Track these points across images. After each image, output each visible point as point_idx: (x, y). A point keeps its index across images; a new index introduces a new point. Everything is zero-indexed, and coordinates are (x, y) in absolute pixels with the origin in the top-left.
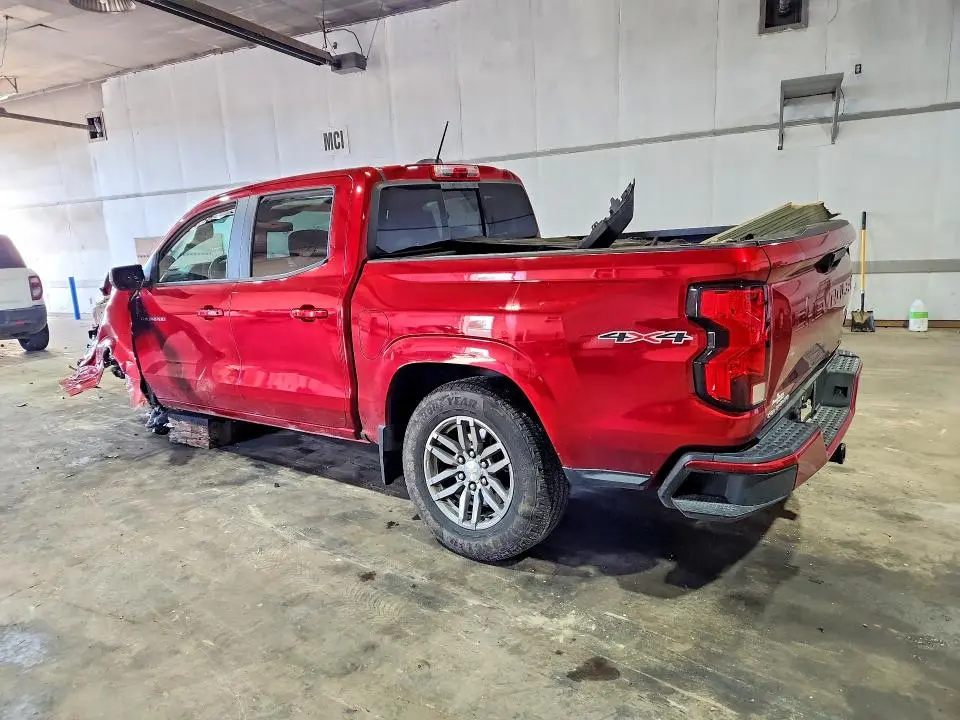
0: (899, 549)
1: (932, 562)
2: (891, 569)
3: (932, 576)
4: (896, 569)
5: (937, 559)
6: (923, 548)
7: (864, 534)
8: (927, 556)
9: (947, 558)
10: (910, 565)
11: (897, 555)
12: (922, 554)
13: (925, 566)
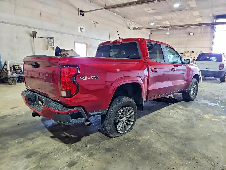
0: (21, 145)
1: (12, 146)
2: (19, 139)
3: (9, 143)
4: (17, 139)
5: (11, 147)
6: (17, 148)
7: (33, 143)
8: (14, 147)
9: (9, 149)
10: (15, 142)
11: (20, 143)
12: (16, 146)
13: (12, 144)
